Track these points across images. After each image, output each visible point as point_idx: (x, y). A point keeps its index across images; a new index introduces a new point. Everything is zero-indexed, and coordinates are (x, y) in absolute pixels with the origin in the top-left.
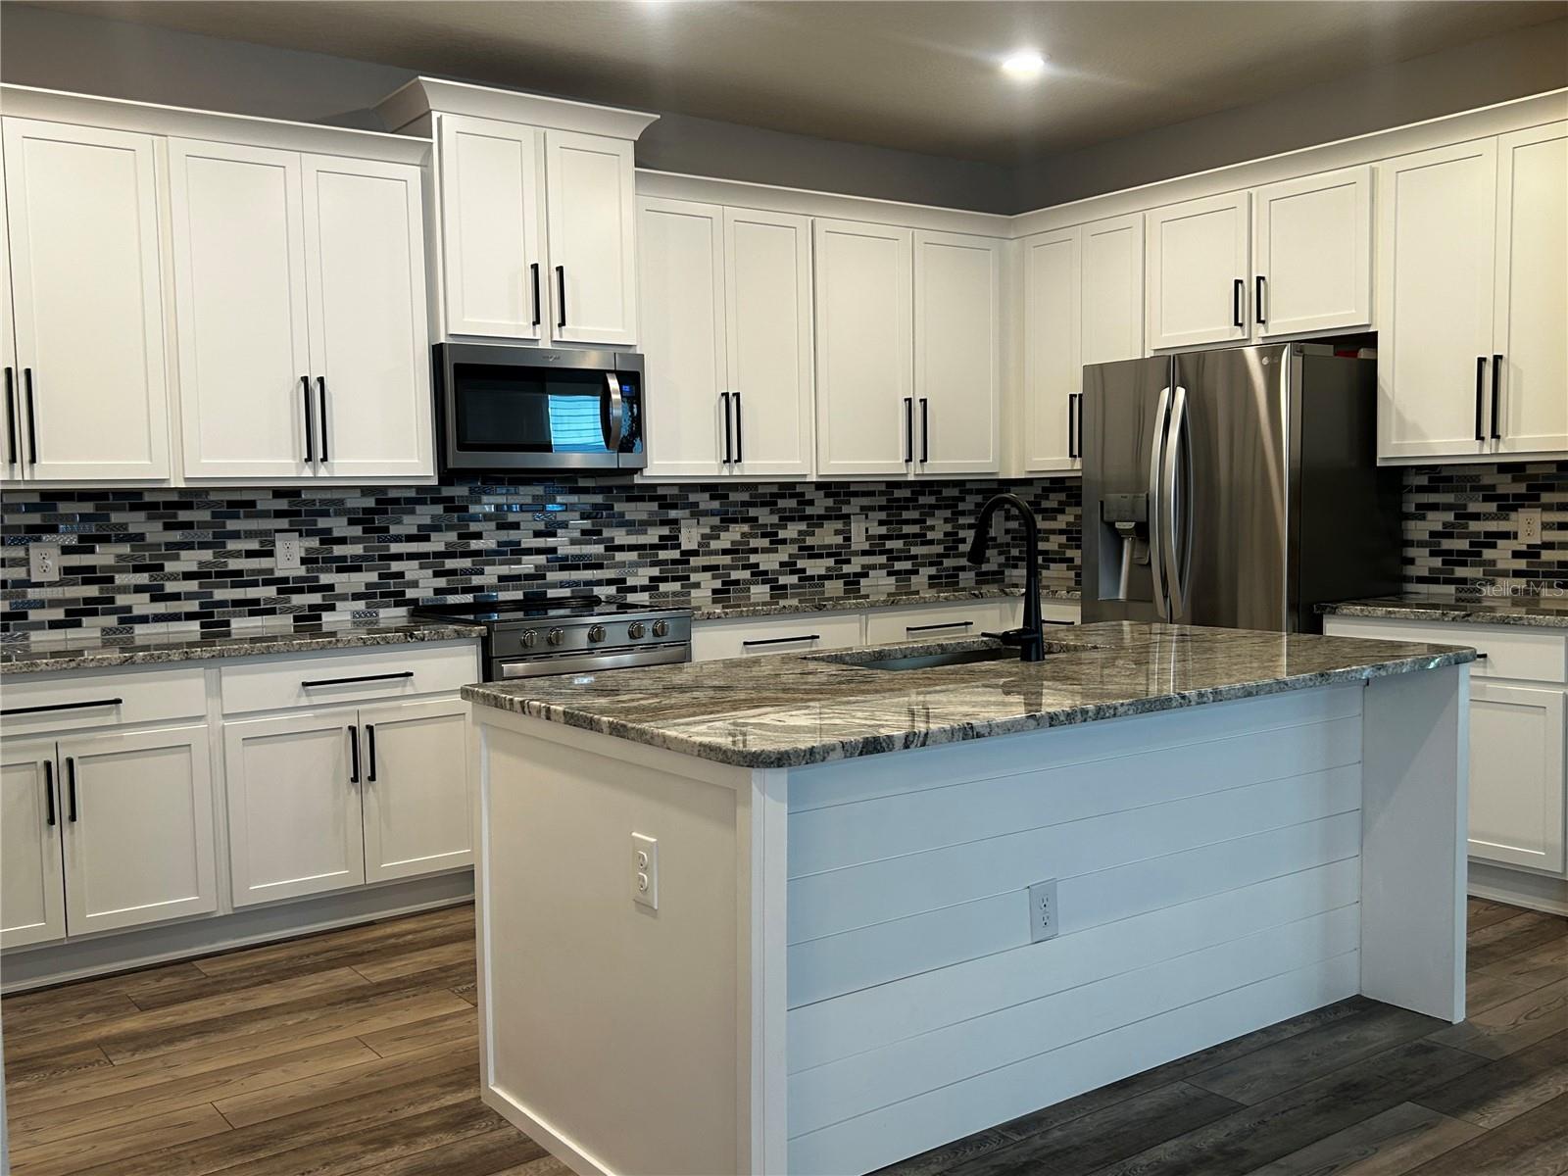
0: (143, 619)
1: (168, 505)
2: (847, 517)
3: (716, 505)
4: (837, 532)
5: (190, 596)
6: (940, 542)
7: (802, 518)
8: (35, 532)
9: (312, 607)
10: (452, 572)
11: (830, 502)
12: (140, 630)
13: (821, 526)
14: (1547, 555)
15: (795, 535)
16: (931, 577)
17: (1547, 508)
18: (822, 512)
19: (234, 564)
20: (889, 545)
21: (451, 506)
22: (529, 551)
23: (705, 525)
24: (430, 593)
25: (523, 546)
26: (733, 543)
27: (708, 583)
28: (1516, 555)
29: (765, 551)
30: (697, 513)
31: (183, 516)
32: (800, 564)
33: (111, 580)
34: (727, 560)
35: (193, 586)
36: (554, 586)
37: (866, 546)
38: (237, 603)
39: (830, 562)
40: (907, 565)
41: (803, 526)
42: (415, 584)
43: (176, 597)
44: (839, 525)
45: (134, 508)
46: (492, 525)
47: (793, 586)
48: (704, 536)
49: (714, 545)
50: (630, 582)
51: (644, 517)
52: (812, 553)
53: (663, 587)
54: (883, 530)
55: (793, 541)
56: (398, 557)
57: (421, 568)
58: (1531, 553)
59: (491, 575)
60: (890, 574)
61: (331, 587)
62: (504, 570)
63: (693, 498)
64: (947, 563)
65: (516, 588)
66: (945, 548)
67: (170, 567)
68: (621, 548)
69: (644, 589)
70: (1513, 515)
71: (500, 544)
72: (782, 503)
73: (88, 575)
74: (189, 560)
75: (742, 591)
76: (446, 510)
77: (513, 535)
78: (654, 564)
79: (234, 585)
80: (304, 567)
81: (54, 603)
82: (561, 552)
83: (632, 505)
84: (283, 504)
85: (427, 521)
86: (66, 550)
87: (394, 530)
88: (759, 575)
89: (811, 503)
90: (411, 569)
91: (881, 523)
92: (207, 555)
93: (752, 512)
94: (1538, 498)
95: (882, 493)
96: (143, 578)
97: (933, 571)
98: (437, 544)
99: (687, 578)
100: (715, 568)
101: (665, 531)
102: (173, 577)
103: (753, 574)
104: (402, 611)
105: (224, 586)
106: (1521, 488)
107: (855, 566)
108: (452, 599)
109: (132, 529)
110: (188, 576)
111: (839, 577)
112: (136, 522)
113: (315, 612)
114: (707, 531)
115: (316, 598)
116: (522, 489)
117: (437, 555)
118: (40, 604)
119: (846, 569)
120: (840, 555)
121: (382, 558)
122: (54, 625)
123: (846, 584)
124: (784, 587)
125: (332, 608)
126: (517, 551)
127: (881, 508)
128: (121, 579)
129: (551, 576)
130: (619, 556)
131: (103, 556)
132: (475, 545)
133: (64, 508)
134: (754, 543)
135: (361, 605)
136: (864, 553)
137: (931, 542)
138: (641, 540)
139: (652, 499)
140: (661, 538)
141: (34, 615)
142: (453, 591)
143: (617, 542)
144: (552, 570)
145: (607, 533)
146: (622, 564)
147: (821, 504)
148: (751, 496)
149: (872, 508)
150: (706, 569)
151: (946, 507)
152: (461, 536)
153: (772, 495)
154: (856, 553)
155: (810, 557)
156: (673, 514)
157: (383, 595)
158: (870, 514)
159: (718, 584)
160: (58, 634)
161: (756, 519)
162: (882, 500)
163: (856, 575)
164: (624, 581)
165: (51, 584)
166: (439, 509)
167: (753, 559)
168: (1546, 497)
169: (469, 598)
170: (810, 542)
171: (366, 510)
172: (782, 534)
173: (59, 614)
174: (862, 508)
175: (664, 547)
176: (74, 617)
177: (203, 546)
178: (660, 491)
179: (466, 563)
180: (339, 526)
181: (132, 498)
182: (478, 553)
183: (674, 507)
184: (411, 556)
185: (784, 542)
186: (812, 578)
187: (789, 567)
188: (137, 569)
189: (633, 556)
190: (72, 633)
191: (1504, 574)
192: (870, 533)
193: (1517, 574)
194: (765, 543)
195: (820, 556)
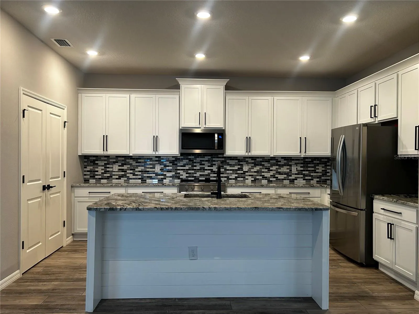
0: (131, 179)
1: (137, 159)
2: (291, 165)
3: (253, 161)
4: (287, 169)
5: (140, 175)
6: (320, 172)
7: (277, 165)
8: (114, 163)
9: (162, 178)
10: (190, 173)
11: (286, 162)
12: (130, 180)
13: (283, 167)
15: (275, 169)
16: (317, 181)
18: (283, 164)
19: (148, 170)
20: (304, 172)
21: (190, 160)
22: (206, 170)
23: (250, 166)
24: (185, 177)
25: (205, 169)
26: (257, 170)
27: (250, 179)
29: (266, 172)
30: (248, 163)
31: (139, 161)
32: (276, 176)
33: (126, 171)
34: (256, 174)
35: (140, 173)
36: (212, 177)
37: (297, 172)
38: (148, 177)
39: (286, 176)
40: (310, 178)
41: (277, 167)
42: (182, 175)
43: (137, 175)
44: (288, 167)
45: (131, 159)
46: (199, 164)
47: (274, 181)
48: (249, 168)
49: (252, 170)
50: (230, 177)
51: (234, 163)
52: (280, 173)
53: (238, 179)
54: (302, 169)
55: (274, 170)
56: (179, 170)
57: (183, 172)
59: (198, 174)
60: (304, 180)
61: (166, 175)
62: (201, 173)
63: (247, 160)
64: (323, 178)
65: (203, 177)
66: (322, 174)
67: (136, 170)
68: (228, 170)
69: (233, 179)
71: (200, 168)
72: (271, 161)
73: (123, 170)
74: (140, 169)
75: (259, 181)
76: (189, 161)
77: (203, 166)
78: (236, 174)
79: (148, 174)
80: (160, 171)
81: (117, 175)
82: (214, 170)
83: (231, 161)
84: (157, 159)
85: (185, 163)
86: (119, 166)
87: (178, 164)
88: (264, 178)
89: (280, 161)
90: (181, 172)
91: (301, 167)
92: (143, 168)
93: (263, 163)
95: (301, 160)
96: (132, 171)
97: (318, 180)
98: (187, 167)
99: (245, 177)
100: (253, 175)
101: (239, 167)
102: (137, 171)
103: (263, 177)
104: (179, 180)
105: (146, 174)
107: (293, 177)
108: (189, 179)
109: (130, 163)
110: (139, 171)
111: (288, 180)
112: (131, 161)
113: (162, 179)
114: (250, 167)
115: (162, 177)
116: (205, 157)
117: (187, 170)
118: (114, 175)
119: (290, 178)
120: (288, 174)
121: (176, 170)
122: (116, 179)
123: (290, 181)
124: (272, 181)
125: (165, 179)
126: (204, 170)
127: (301, 163)
128: (128, 171)
129: (211, 175)
130: (228, 172)
131: (125, 167)
132: (195, 168)
133: (119, 159)
134: (263, 170)
135: (171, 179)
136: (296, 174)
137: (318, 172)
138: (233, 168)
139: (236, 160)
140: (238, 168)
141: (113, 177)
142: (190, 177)
143: (227, 169)
144: (212, 174)
145: (225, 167)
146: (228, 173)
147: (283, 162)
148: (263, 160)
149: (299, 163)
150: (250, 175)
151: (323, 164)
152: (192, 166)
153: (268, 159)
154: (293, 174)
155: (279, 174)
156: (241, 163)
157: (176, 177)
158: (298, 165)
159: (253, 179)
160: (117, 180)
161: (264, 165)
162: (302, 162)
163: (293, 179)
164: (229, 177)
165: (116, 172)
166: (188, 161)
167: (263, 174)
169: (193, 179)
170: (279, 170)
171: (173, 161)
172: (271, 169)
173: (117, 177)
174: (295, 163)
175: (239, 170)
176: (119, 178)
177: (142, 166)
178: (238, 158)
179: (193, 171)
180: (168, 163)
181: (130, 157)
182: (196, 170)
183: (242, 161)
184: (182, 170)
185: (272, 170)
186: (280, 179)
187: (273, 176)
188: (131, 170)
189: (231, 172)
190: (119, 180)
192: (298, 169)
194: (267, 170)
195: (283, 174)
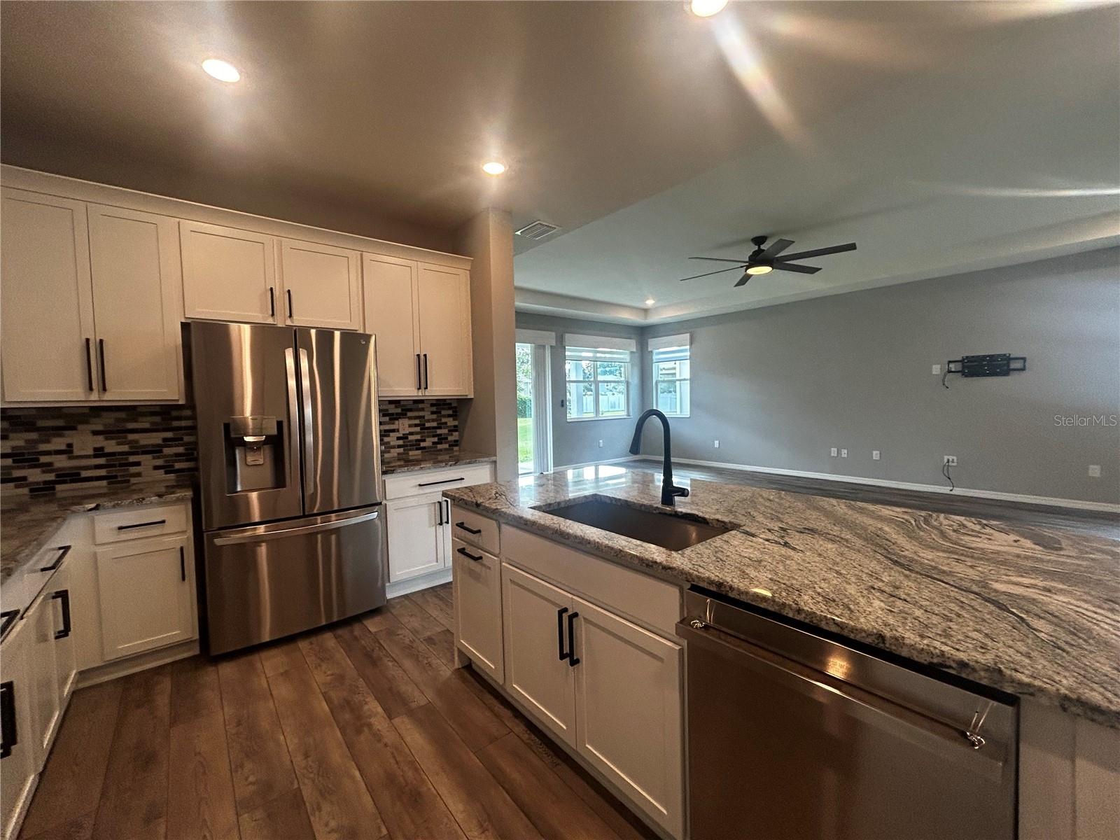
14: (411, 438)
17: (410, 418)
28: (399, 438)
58: (405, 437)
70: (397, 422)
94: (406, 414)
106: (399, 410)
168: (409, 414)
191: (394, 447)
193: (399, 446)
